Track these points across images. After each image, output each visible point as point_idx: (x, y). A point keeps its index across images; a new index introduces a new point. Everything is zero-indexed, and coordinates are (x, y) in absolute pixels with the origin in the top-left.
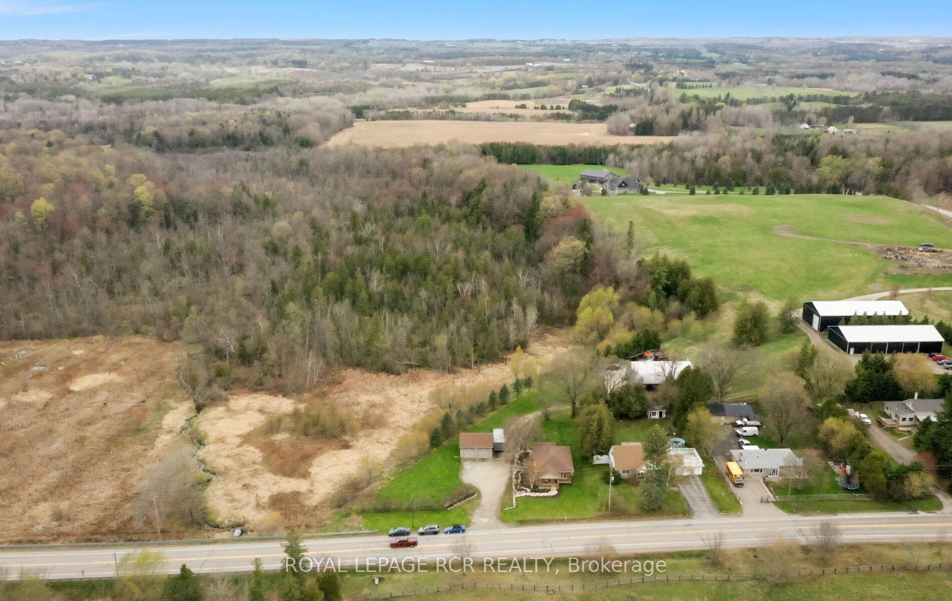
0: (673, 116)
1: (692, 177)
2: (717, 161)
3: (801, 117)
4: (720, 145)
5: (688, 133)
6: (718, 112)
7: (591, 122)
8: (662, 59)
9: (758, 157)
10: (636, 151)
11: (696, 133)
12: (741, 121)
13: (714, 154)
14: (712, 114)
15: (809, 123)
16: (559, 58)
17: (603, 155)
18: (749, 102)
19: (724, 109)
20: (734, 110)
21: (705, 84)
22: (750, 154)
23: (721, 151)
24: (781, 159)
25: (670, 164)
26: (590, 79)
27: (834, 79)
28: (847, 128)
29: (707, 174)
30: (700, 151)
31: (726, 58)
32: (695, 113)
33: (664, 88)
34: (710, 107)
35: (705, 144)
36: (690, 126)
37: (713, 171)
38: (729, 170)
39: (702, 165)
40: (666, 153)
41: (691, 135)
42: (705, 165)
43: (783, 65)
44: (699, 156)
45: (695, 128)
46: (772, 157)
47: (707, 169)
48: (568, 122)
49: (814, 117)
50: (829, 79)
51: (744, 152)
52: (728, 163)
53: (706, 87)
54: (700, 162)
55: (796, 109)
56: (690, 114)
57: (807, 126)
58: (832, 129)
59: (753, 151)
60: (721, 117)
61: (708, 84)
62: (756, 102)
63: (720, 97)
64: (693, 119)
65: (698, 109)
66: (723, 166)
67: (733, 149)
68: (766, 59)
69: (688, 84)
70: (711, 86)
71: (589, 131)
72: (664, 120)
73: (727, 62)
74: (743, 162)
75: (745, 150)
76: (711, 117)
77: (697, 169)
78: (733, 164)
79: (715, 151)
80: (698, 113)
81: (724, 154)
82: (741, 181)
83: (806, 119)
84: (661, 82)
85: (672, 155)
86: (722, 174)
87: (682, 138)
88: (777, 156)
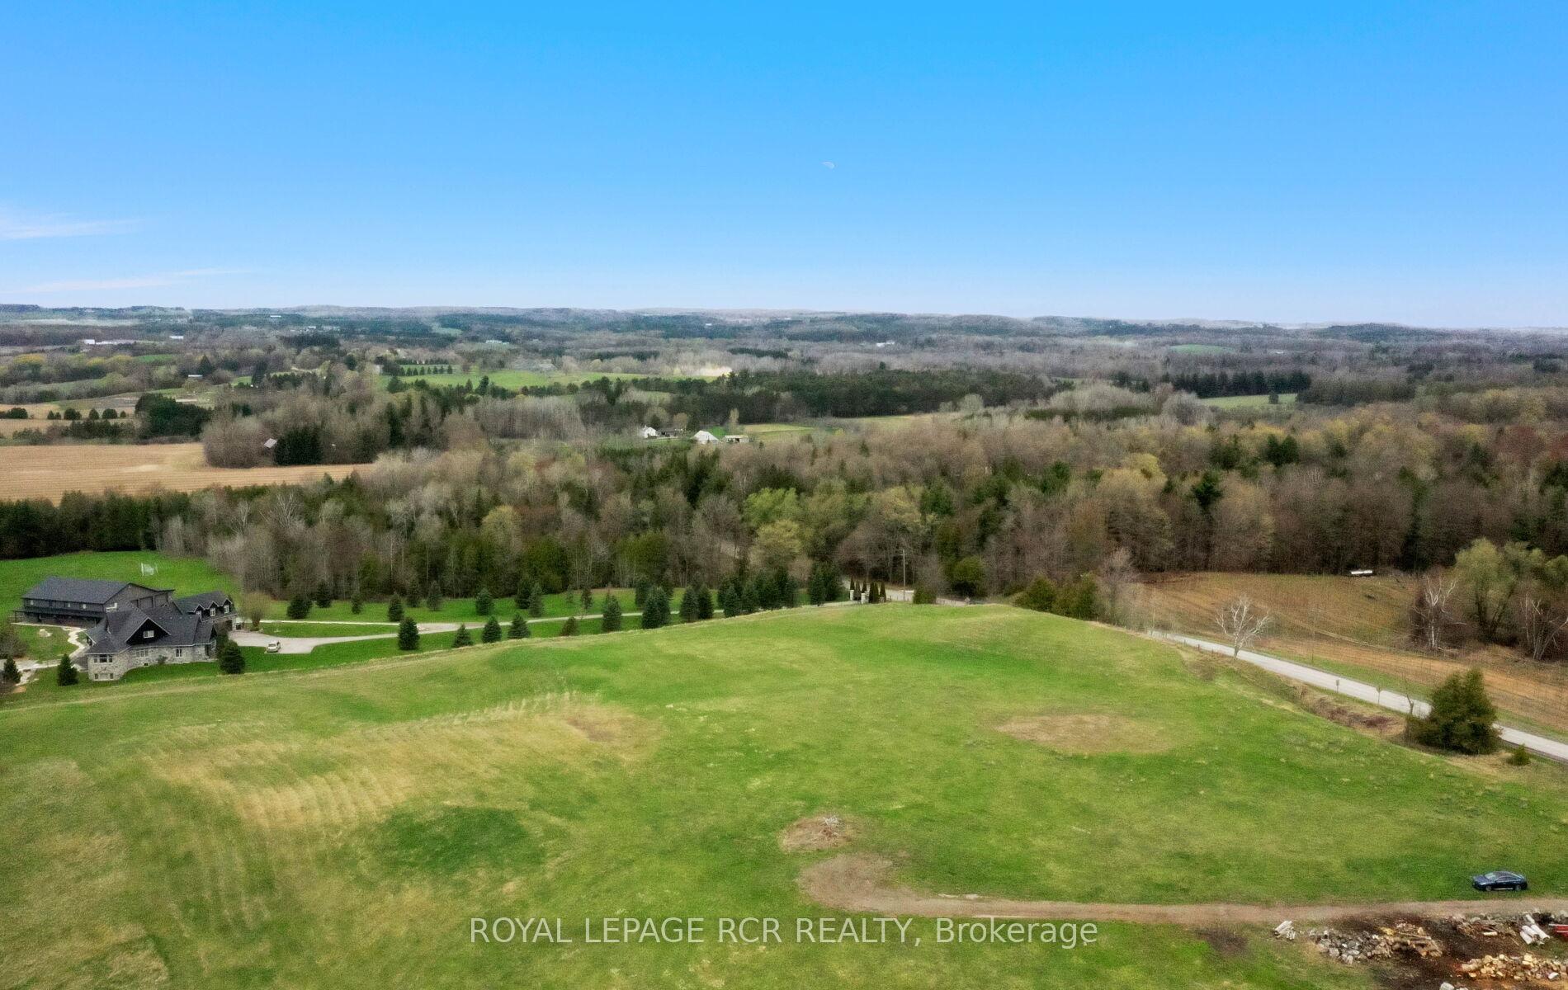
0: (367, 419)
1: (408, 576)
2: (478, 522)
3: (637, 413)
4: (481, 478)
5: (401, 453)
6: (469, 410)
7: (172, 441)
8: (362, 336)
9: (587, 503)
10: (243, 508)
11: (419, 453)
12: (518, 426)
13: (468, 505)
14: (455, 411)
15: (655, 424)
16: (162, 335)
17: (155, 523)
18: (525, 391)
19: (480, 404)
20: (501, 405)
21: (439, 367)
22: (564, 498)
23: (486, 494)
24: (646, 505)
25: (342, 540)
26: (205, 361)
27: (660, 359)
28: (727, 432)
29: (451, 561)
30: (430, 495)
31: (472, 334)
32: (416, 410)
33: (356, 373)
34: (450, 401)
35: (443, 477)
36: (408, 440)
37: (470, 552)
38: (517, 546)
39: (436, 538)
40: (329, 508)
41: (409, 459)
42: (445, 536)
43: (568, 343)
44: (428, 509)
45: (420, 441)
46: (625, 500)
47: (453, 549)
48: (114, 442)
49: (662, 414)
50: (651, 361)
51: (550, 493)
52: (512, 528)
53: (442, 371)
54: (431, 528)
55: (622, 400)
56: (406, 412)
57: (652, 432)
58: (703, 436)
59: (569, 487)
60: (477, 419)
61: (446, 367)
62: (540, 392)
63: (469, 384)
64: (414, 422)
65: (423, 401)
66: (500, 538)
67: (519, 487)
68: (541, 337)
69: (405, 368)
70: (450, 371)
71: (158, 460)
72: (344, 427)
73: (474, 339)
74: (552, 522)
75: (549, 486)
76: (453, 417)
77: (423, 549)
78: (526, 529)
79: (471, 492)
80: (424, 410)
81: (496, 502)
82: (555, 578)
83: (647, 418)
84: (351, 364)
85: (349, 512)
86: (498, 559)
87: (386, 466)
88: (635, 499)
